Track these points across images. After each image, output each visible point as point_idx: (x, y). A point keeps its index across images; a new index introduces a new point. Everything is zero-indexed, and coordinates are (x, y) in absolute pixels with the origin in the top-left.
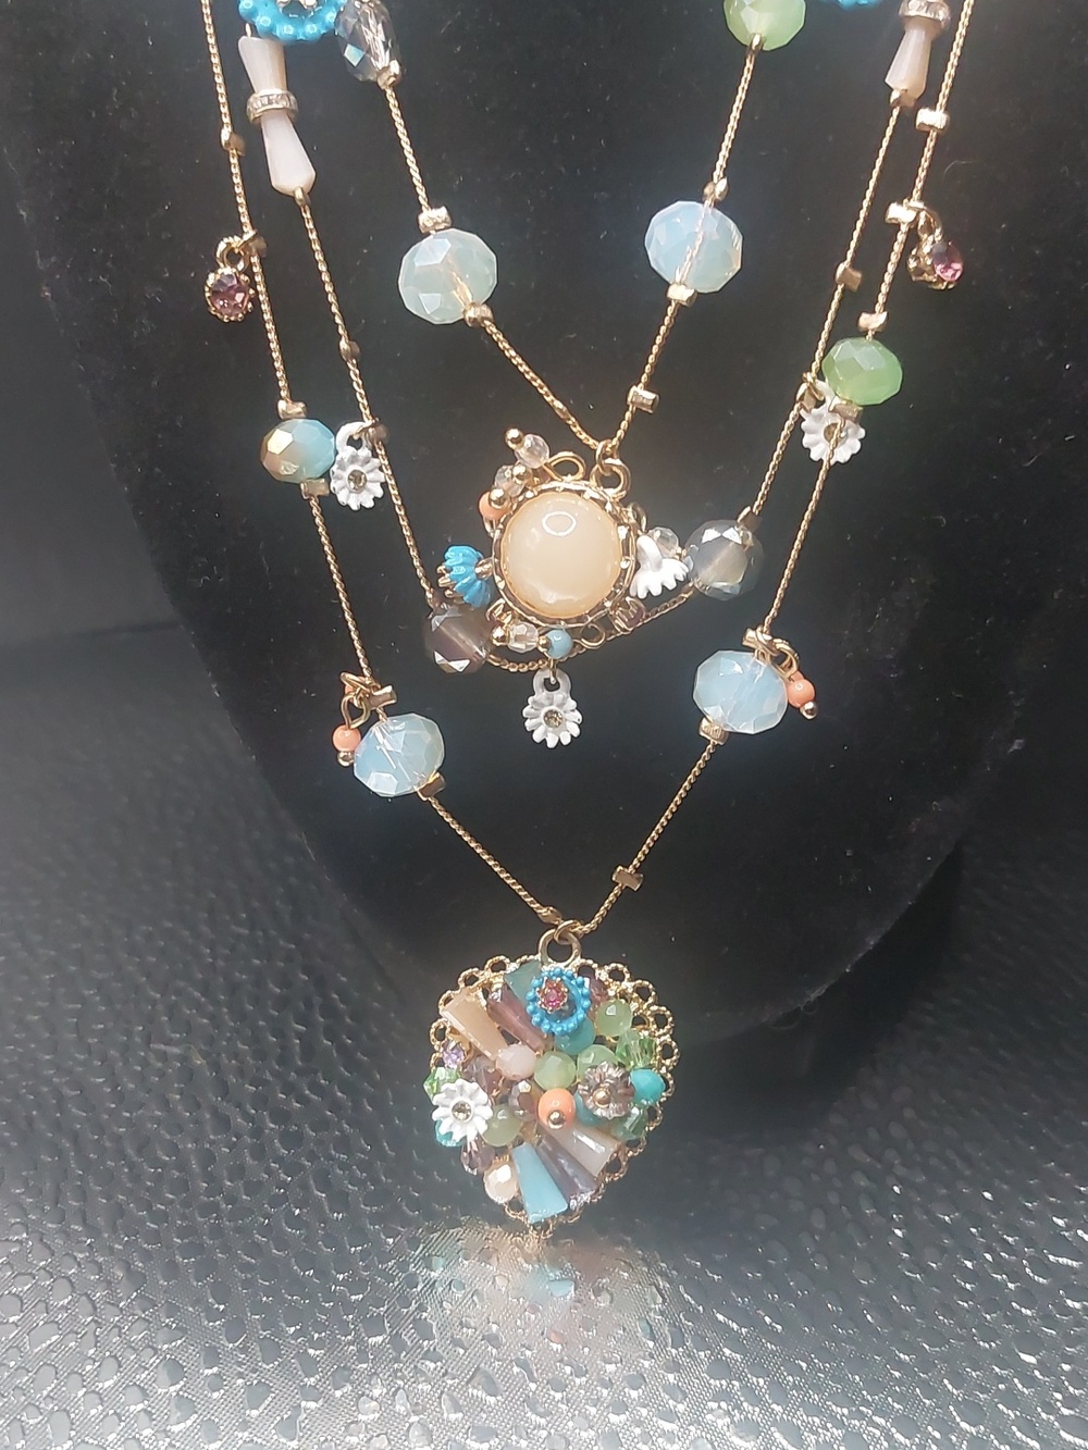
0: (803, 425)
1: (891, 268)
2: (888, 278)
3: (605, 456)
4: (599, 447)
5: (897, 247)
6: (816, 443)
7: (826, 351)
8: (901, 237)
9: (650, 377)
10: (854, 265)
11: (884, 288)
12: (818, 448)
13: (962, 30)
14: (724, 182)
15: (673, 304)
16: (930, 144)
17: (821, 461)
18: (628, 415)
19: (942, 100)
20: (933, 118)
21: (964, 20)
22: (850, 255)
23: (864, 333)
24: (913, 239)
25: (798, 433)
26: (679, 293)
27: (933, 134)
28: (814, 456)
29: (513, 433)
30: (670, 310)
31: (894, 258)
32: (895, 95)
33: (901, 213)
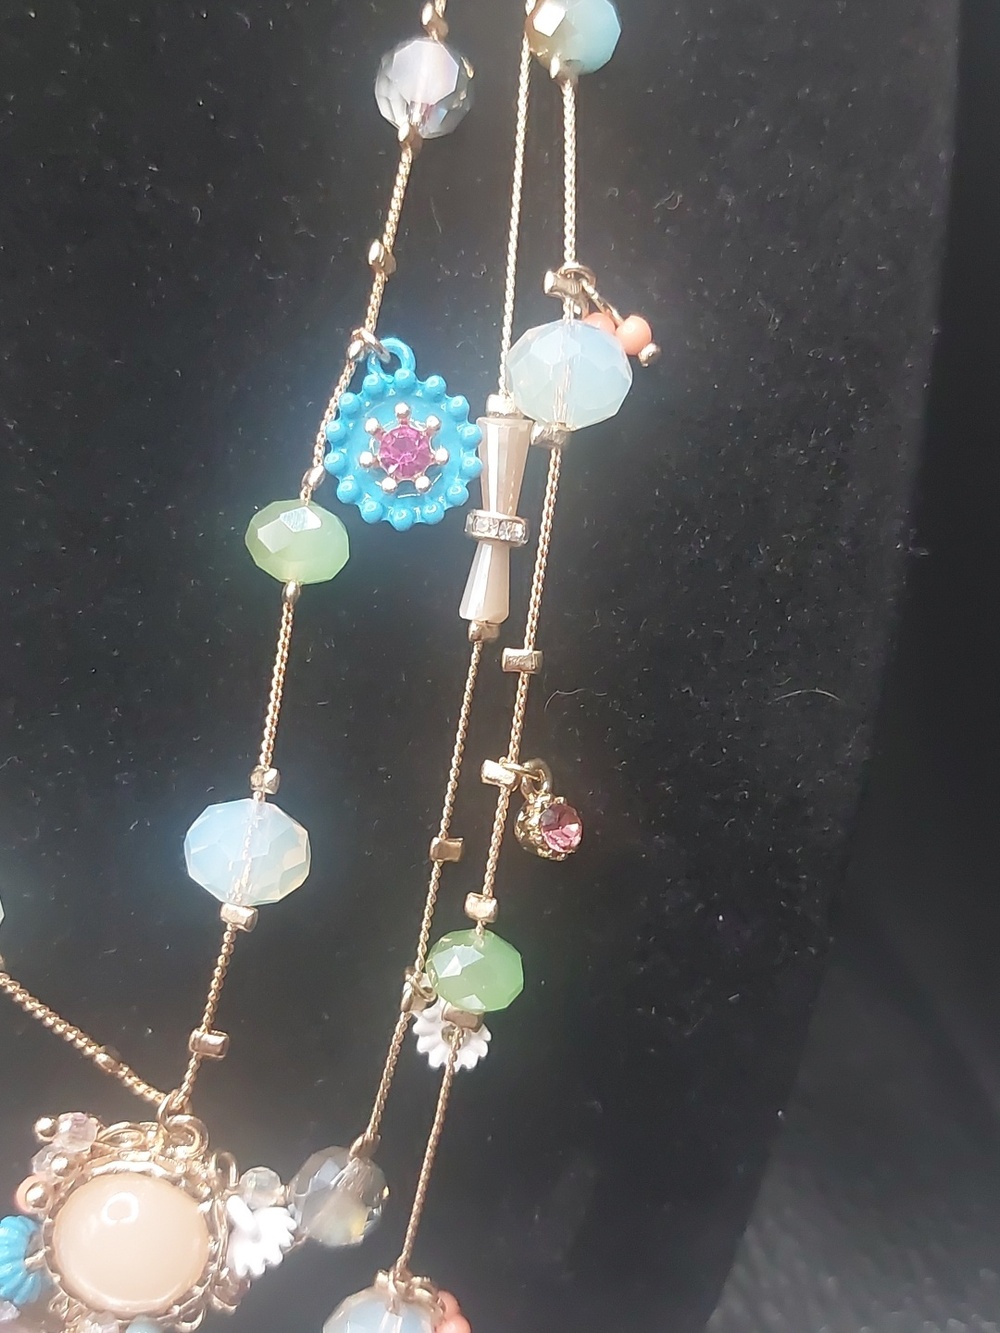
0: (416, 1029)
1: (495, 841)
2: (493, 853)
3: (170, 1113)
4: (163, 1101)
5: (500, 816)
6: (434, 1047)
7: (430, 944)
8: (502, 803)
9: (214, 1015)
10: (451, 834)
11: (490, 865)
12: (436, 1051)
13: (543, 547)
14: (273, 773)
15: (229, 928)
16: (522, 688)
17: (442, 1068)
18: (192, 1063)
19: (530, 635)
20: (521, 656)
21: (545, 535)
22: (443, 824)
23: (472, 923)
24: (518, 801)
25: (410, 1039)
26: (236, 914)
27: (524, 676)
28: (434, 1062)
29: (44, 1124)
30: (226, 937)
31: (497, 828)
32: (473, 628)
33: (498, 771)
